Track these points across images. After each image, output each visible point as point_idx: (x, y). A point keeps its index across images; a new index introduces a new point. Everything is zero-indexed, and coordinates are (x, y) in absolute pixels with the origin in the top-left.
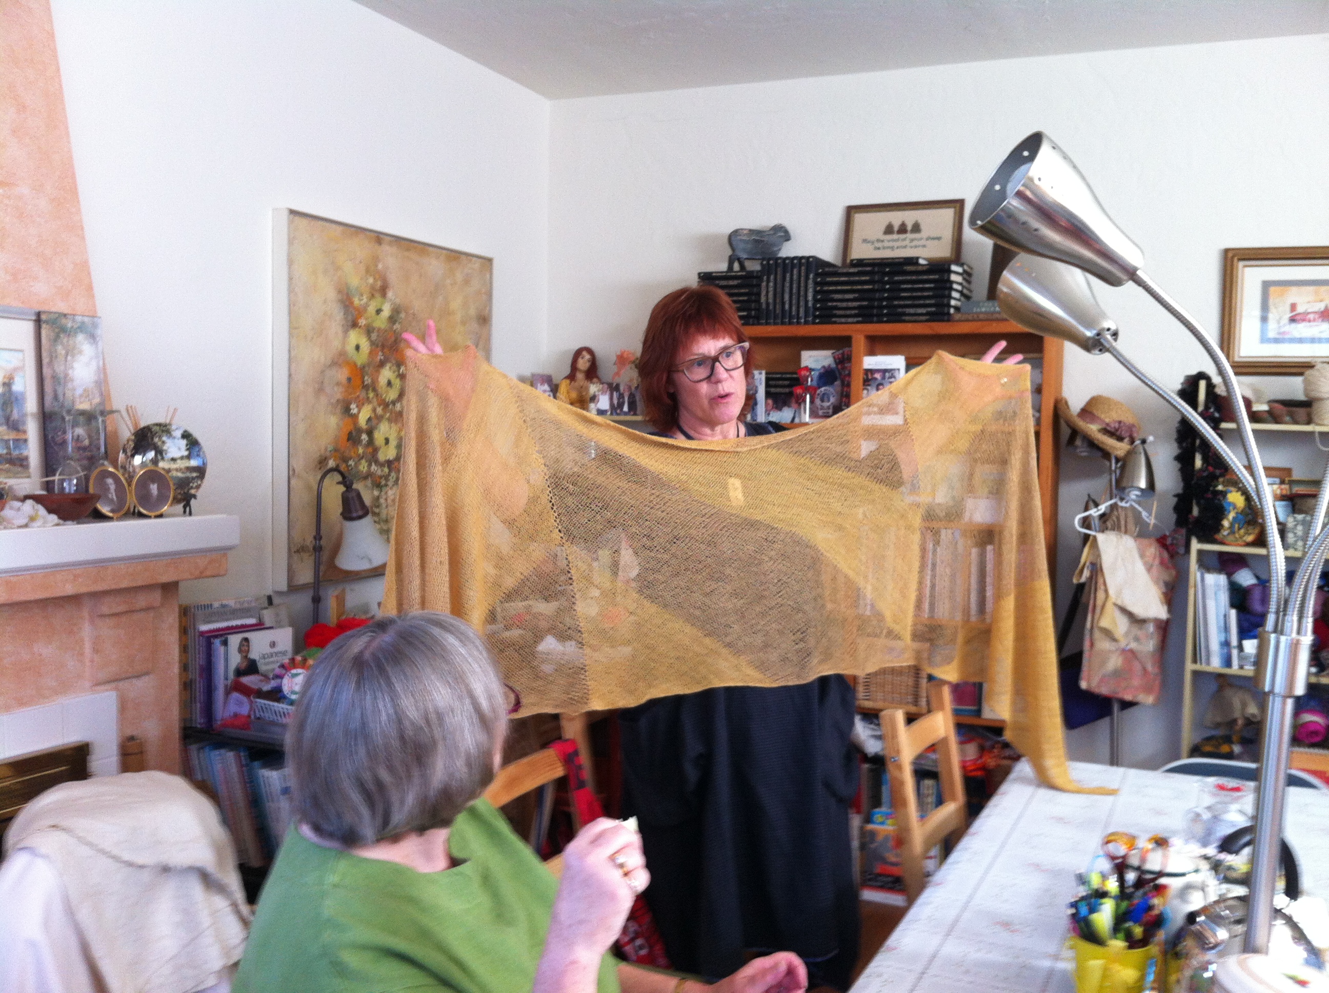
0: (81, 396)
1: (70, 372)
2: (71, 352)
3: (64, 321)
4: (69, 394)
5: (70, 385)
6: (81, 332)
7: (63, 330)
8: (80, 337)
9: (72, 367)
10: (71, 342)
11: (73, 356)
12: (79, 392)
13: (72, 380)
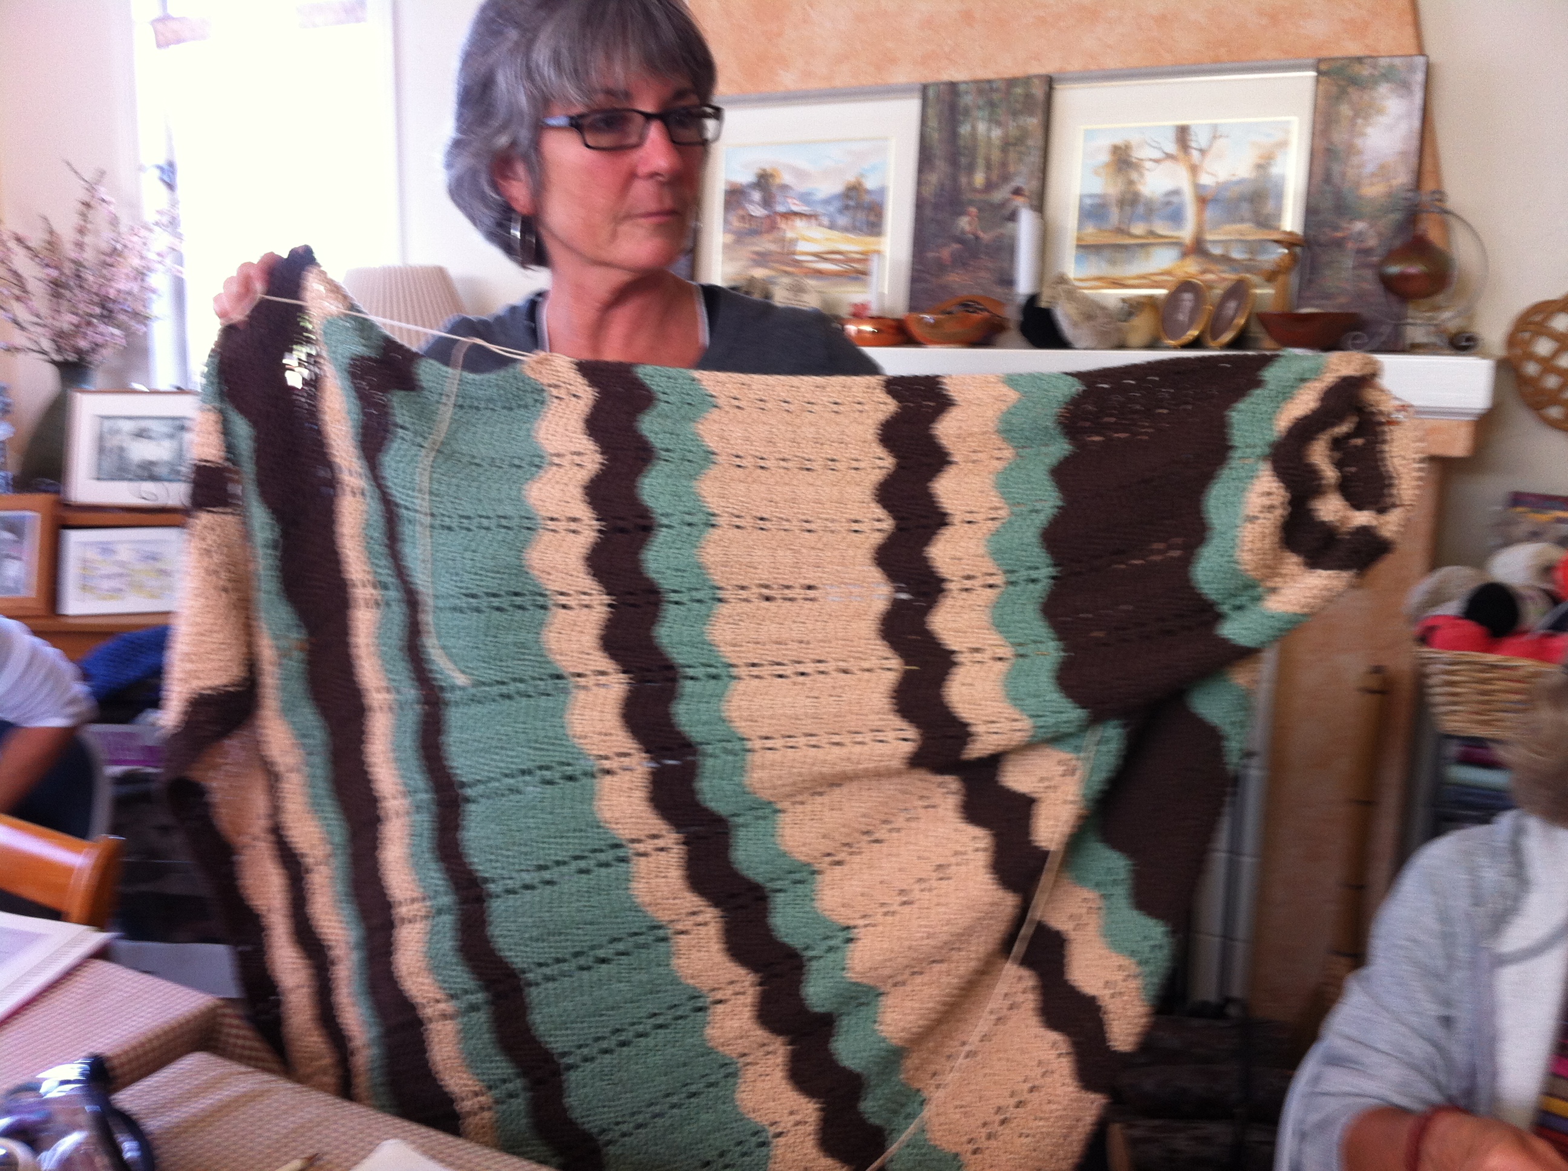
0: (1373, 175)
1: (1359, 142)
2: (1365, 112)
3: (1357, 68)
4: (1351, 173)
5: (1355, 160)
6: (1388, 81)
7: (1355, 82)
8: (1383, 89)
9: (1363, 134)
10: (1366, 97)
11: (1367, 117)
12: (1370, 168)
13: (1359, 152)
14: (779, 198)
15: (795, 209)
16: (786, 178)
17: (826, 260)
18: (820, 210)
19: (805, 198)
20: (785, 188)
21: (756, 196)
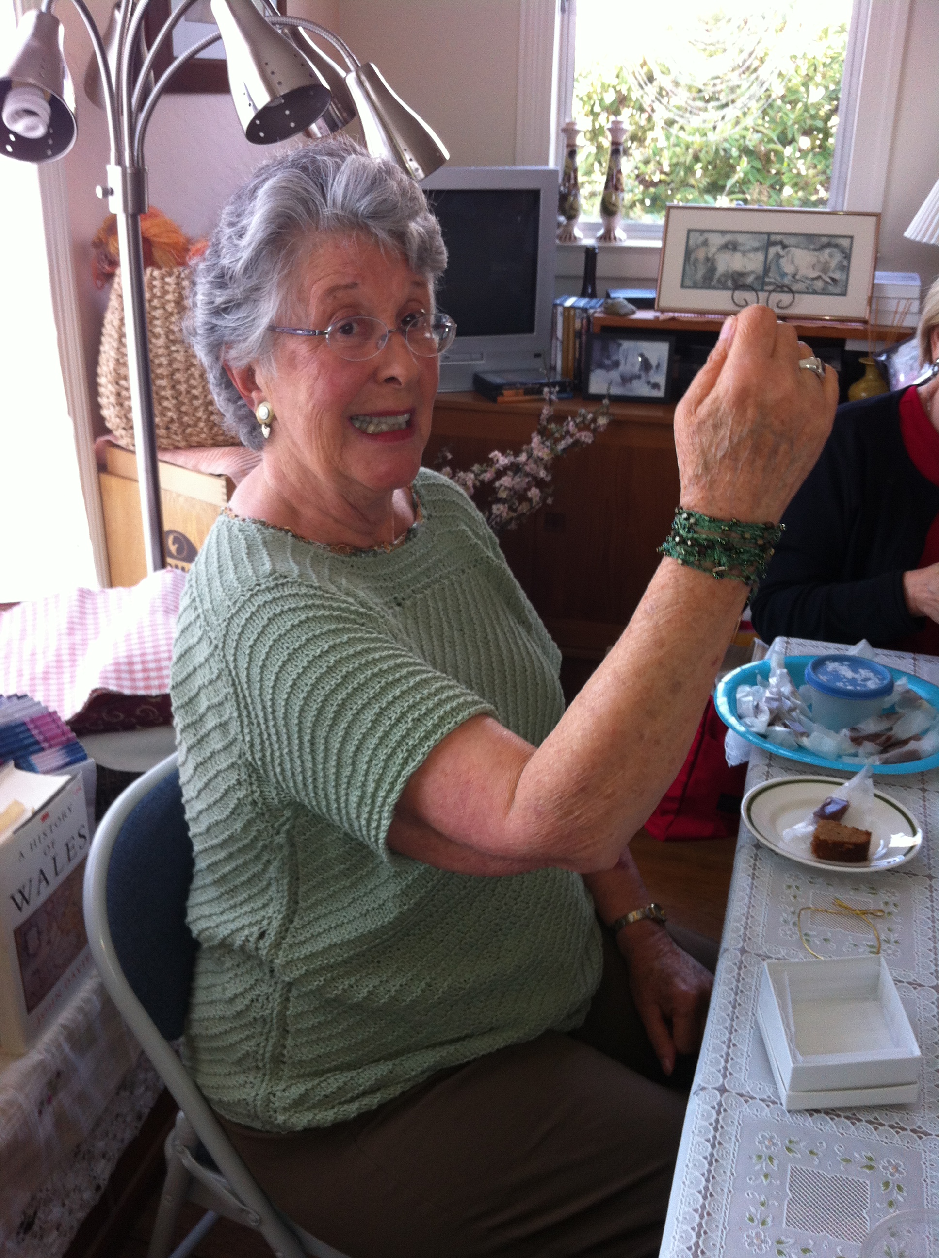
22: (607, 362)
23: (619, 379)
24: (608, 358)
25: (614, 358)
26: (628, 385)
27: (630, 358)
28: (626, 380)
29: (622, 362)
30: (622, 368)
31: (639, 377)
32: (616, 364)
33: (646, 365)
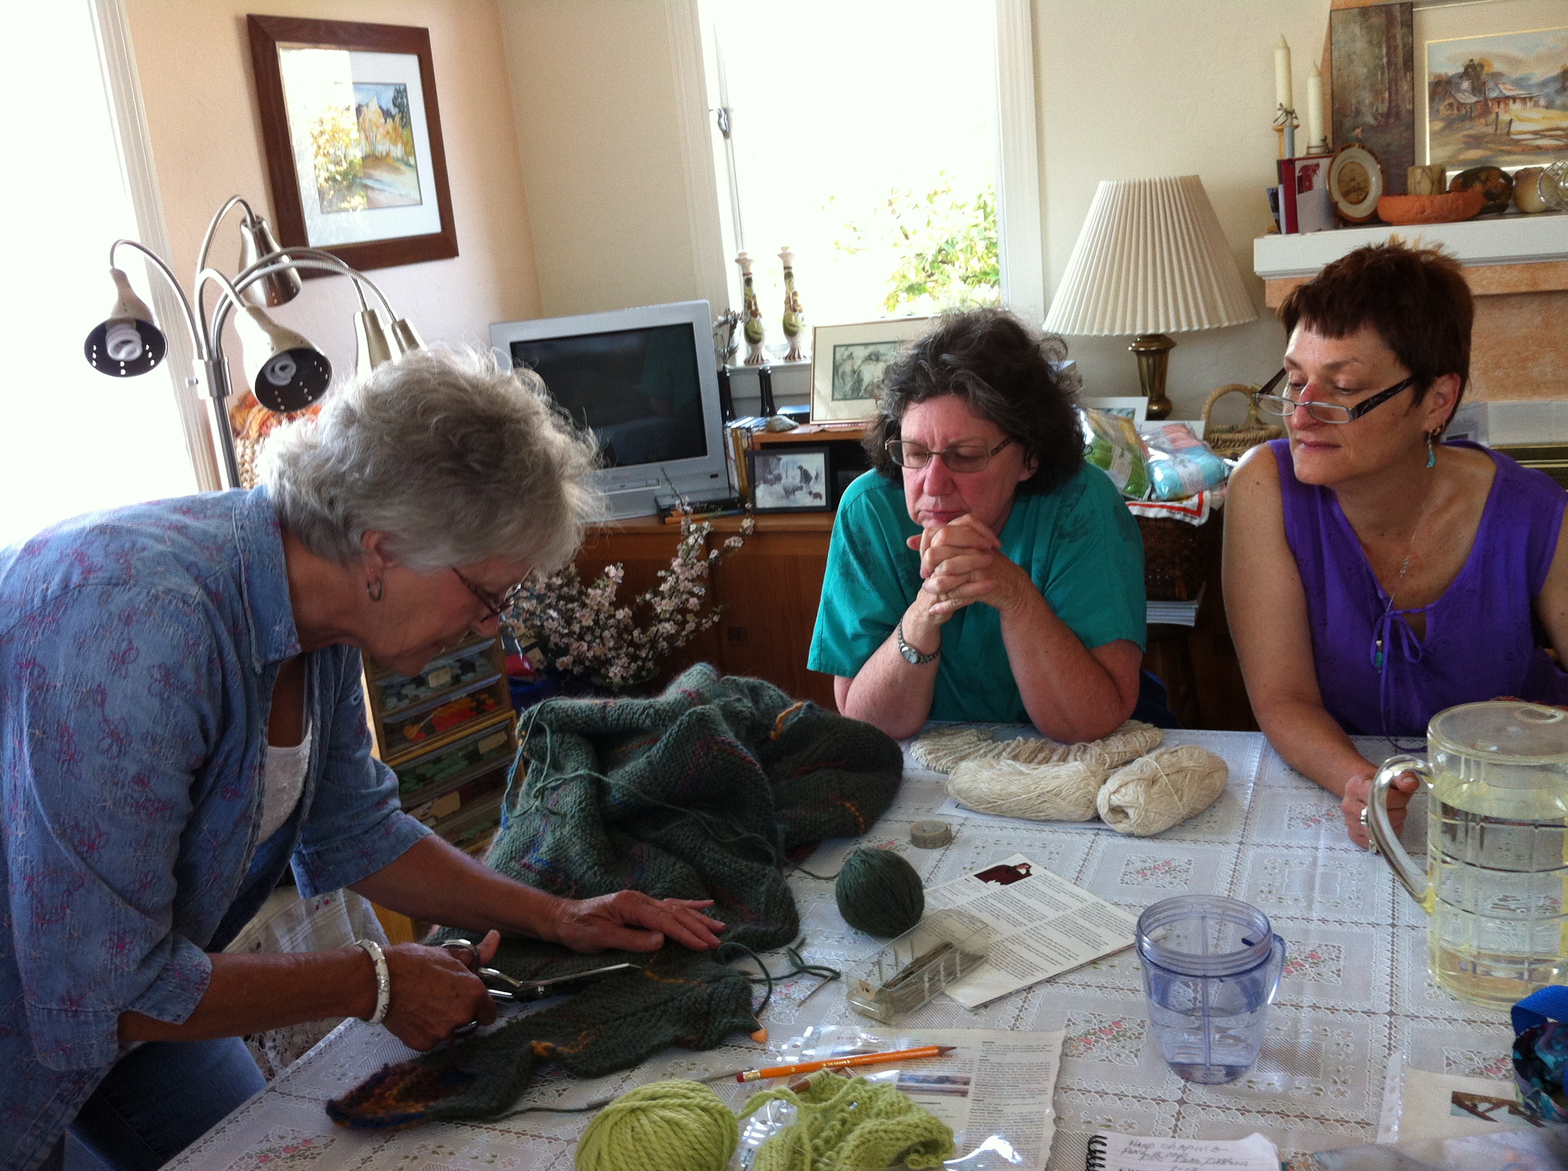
14: (1491, 84)
15: (1508, 93)
16: (1497, 66)
17: (1545, 137)
18: (1535, 92)
19: (1519, 83)
20: (1497, 76)
21: (1466, 85)
22: (770, 477)
23: (783, 493)
24: (770, 473)
25: (776, 472)
26: (792, 497)
27: (790, 472)
28: (789, 492)
29: (784, 476)
30: (783, 481)
31: (801, 488)
32: (778, 478)
33: (806, 477)
